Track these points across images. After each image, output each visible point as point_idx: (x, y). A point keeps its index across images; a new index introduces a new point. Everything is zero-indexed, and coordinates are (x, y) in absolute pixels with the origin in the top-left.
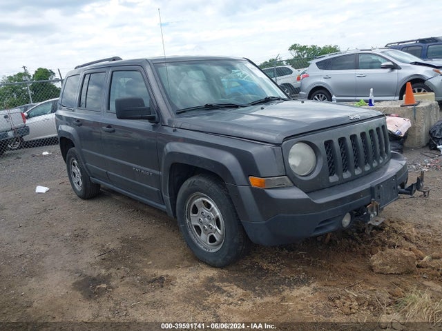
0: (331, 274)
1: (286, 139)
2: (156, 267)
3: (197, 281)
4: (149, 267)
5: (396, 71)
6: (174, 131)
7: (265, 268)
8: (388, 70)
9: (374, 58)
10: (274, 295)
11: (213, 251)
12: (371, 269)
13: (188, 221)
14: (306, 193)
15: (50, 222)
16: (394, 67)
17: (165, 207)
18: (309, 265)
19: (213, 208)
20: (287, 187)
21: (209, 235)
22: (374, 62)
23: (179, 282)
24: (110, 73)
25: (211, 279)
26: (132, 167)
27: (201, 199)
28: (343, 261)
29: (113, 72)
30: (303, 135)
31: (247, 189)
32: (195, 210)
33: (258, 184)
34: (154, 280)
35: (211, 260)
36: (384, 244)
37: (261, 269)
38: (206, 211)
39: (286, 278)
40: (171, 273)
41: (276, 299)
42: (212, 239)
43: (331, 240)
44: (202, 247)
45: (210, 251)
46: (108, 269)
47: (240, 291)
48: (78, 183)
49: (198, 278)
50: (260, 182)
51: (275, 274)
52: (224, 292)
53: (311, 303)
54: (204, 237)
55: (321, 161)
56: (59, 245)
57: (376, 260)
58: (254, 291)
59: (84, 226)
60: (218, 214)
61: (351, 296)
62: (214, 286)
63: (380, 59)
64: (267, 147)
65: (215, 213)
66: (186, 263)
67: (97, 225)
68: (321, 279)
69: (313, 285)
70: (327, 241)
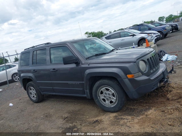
0: (157, 104)
1: (137, 60)
2: (91, 118)
3: (111, 118)
4: (88, 118)
5: (135, 36)
6: (89, 65)
7: (133, 108)
8: (132, 37)
9: (126, 33)
10: (142, 115)
11: (113, 106)
12: (168, 99)
13: (99, 98)
14: (148, 76)
15: (29, 114)
16: (133, 35)
17: (86, 95)
18: (147, 103)
19: (111, 90)
20: (141, 76)
21: (110, 101)
22: (125, 34)
23: (105, 120)
24: (49, 49)
25: (116, 116)
26: (68, 83)
27: (104, 88)
28: (157, 100)
29: (50, 48)
30: (141, 58)
31: (127, 80)
32: (102, 93)
33: (131, 77)
34: (95, 122)
35: (112, 110)
36: (167, 91)
37: (131, 109)
38: (107, 92)
39: (142, 109)
40: (99, 118)
41: (144, 116)
42: (111, 102)
43: (148, 94)
44: (107, 106)
45: (111, 107)
46: (72, 123)
47: (130, 117)
48: (34, 97)
49: (110, 117)
50: (132, 76)
51: (138, 109)
52: (124, 119)
53: (157, 114)
54: (107, 102)
55: (148, 65)
56: (42, 121)
57: (169, 96)
58: (135, 116)
59: (46, 112)
60: (113, 92)
61: (169, 109)
62: (119, 118)
63: (128, 33)
64: (132, 64)
65: (111, 92)
66: (102, 114)
67: (52, 111)
68: (154, 107)
69: (153, 109)
70: (147, 95)
